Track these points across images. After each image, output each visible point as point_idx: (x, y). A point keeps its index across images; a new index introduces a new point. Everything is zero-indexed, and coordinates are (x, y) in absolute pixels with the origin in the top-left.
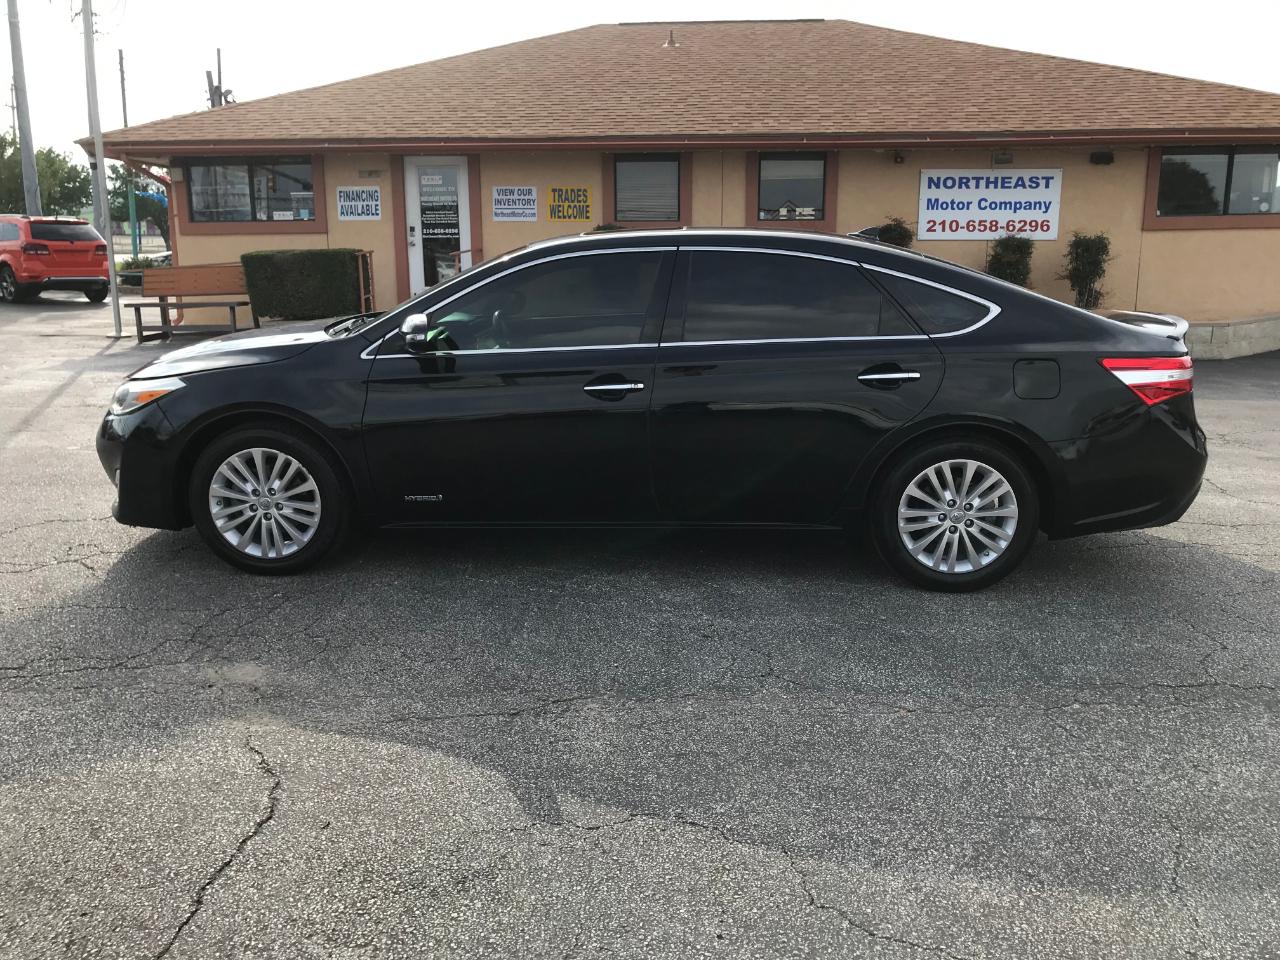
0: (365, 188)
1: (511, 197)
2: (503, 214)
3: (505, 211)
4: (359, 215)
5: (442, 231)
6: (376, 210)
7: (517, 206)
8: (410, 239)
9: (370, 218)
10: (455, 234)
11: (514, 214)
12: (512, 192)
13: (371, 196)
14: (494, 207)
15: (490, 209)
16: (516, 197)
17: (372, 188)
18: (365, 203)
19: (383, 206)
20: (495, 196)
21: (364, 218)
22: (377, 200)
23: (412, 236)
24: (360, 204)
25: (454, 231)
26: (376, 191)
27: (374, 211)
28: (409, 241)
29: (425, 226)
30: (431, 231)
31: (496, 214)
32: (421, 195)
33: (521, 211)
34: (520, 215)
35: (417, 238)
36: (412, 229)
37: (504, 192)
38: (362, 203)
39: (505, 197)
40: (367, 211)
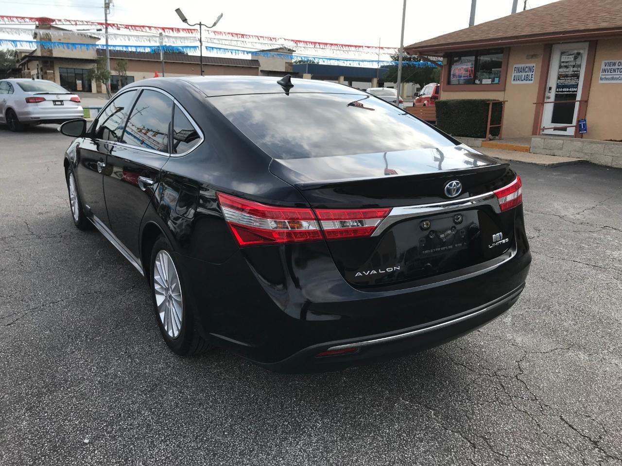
0: (528, 65)
1: (614, 67)
2: (606, 79)
3: (607, 77)
4: (522, 80)
5: (568, 90)
6: (532, 77)
7: (616, 73)
8: (547, 94)
9: (528, 82)
10: (575, 91)
11: (613, 79)
12: (614, 64)
13: (530, 69)
14: (601, 74)
15: (598, 74)
16: (617, 67)
17: (532, 65)
18: (527, 73)
19: (535, 76)
20: (603, 67)
21: (525, 82)
22: (533, 72)
23: (549, 92)
24: (524, 74)
25: (574, 89)
26: (533, 67)
27: (530, 79)
28: (546, 96)
29: (558, 87)
30: (561, 90)
31: (601, 79)
32: (560, 67)
33: (618, 76)
34: (617, 79)
35: (552, 95)
36: (550, 89)
37: (609, 64)
38: (525, 73)
39: (609, 68)
40: (527, 78)
